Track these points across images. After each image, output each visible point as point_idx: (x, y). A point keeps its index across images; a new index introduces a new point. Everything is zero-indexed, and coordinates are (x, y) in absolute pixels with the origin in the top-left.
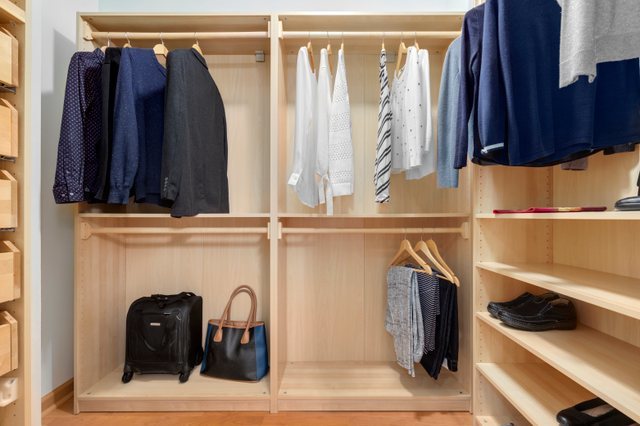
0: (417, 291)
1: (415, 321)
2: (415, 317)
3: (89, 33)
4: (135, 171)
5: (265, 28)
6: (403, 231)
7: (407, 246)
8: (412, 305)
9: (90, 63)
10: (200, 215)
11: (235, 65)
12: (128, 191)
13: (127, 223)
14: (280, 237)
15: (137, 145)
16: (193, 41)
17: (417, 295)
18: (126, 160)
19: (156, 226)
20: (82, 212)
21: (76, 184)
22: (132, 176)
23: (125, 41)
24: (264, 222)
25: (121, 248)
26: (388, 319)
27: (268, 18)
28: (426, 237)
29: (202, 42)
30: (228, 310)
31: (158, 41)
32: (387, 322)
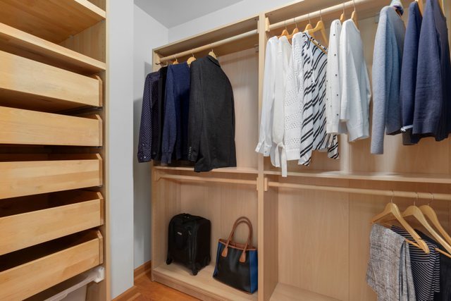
0: (408, 261)
1: (405, 293)
2: (405, 287)
3: (158, 60)
4: (174, 143)
5: (255, 27)
6: (389, 193)
7: (394, 209)
8: (401, 275)
9: (155, 79)
10: (214, 170)
11: (241, 59)
12: (170, 155)
13: (181, 173)
14: (266, 190)
15: (175, 126)
16: (209, 50)
17: (409, 265)
18: (169, 137)
19: (187, 175)
20: (155, 165)
21: (148, 151)
22: (173, 145)
23: (173, 60)
24: (254, 177)
25: (178, 185)
26: (370, 274)
27: (257, 19)
28: (420, 203)
29: (215, 49)
30: (233, 235)
31: (190, 55)
32: (368, 277)
